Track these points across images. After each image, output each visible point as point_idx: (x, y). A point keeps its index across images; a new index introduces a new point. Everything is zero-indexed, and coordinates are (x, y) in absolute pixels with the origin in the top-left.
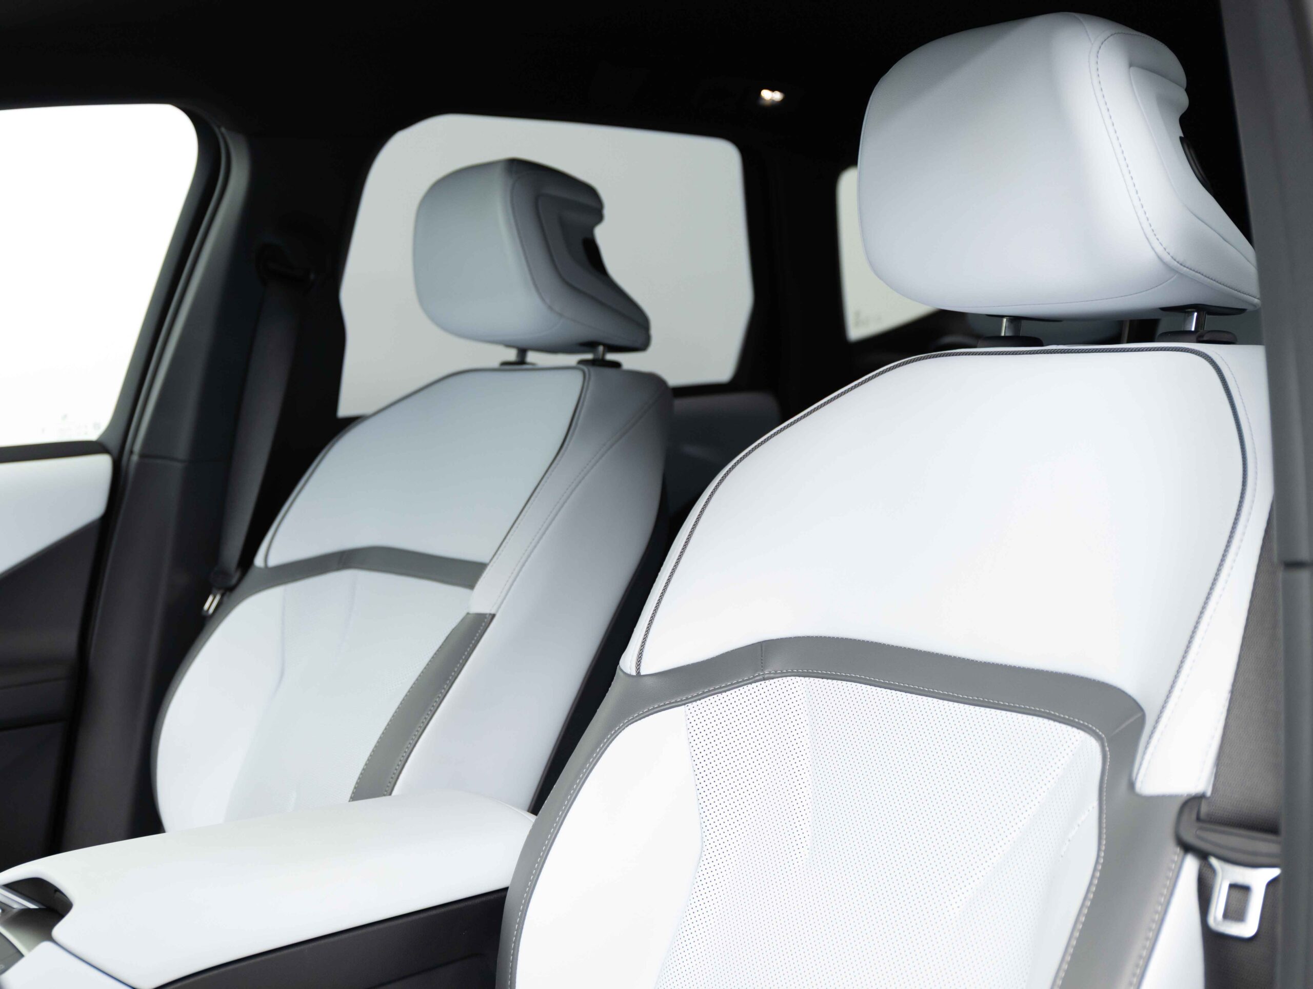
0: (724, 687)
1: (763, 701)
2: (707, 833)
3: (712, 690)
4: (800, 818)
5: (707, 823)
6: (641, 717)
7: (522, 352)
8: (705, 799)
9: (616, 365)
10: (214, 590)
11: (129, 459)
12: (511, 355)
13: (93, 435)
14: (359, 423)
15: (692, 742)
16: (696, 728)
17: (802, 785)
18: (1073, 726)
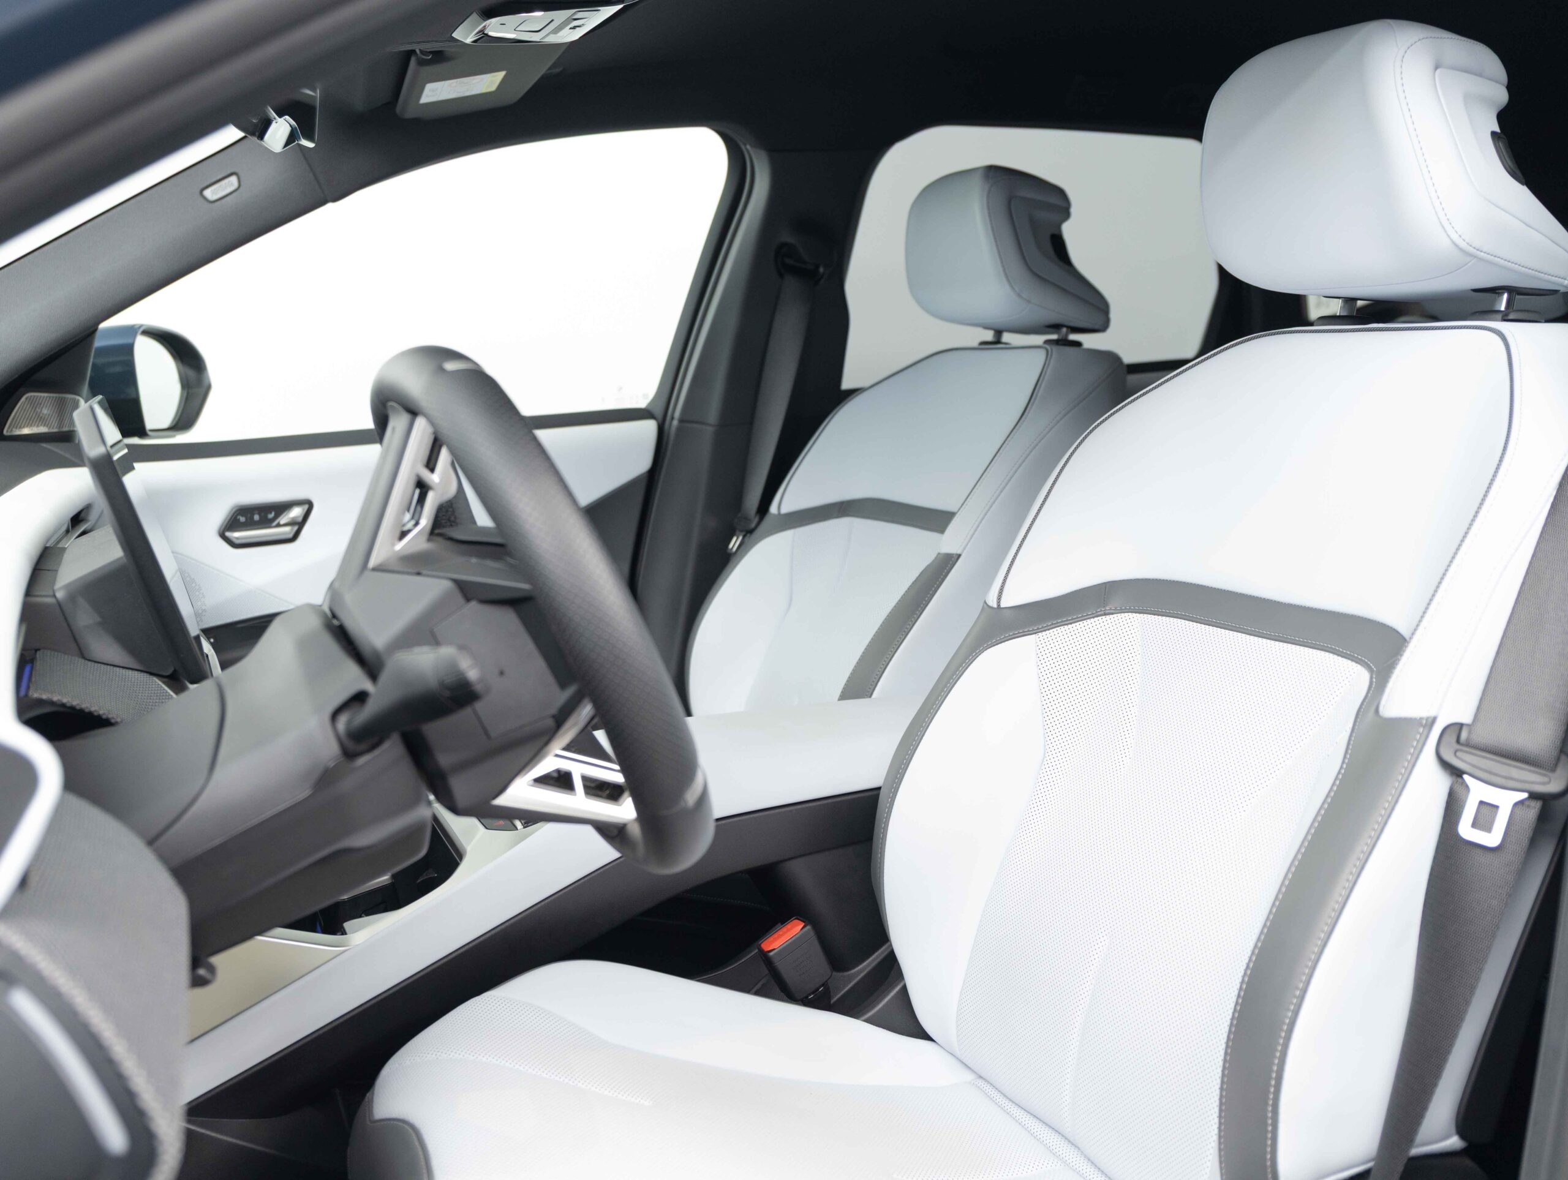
0: (1070, 620)
1: (1103, 633)
2: (1049, 742)
3: (1060, 622)
4: (1126, 733)
5: (1050, 734)
6: (998, 642)
7: (999, 333)
8: (1049, 713)
9: (1078, 344)
10: (738, 532)
11: (671, 424)
12: (989, 336)
13: (642, 403)
14: (859, 394)
15: (1040, 665)
16: (1043, 653)
17: (1131, 705)
18: (1352, 660)
